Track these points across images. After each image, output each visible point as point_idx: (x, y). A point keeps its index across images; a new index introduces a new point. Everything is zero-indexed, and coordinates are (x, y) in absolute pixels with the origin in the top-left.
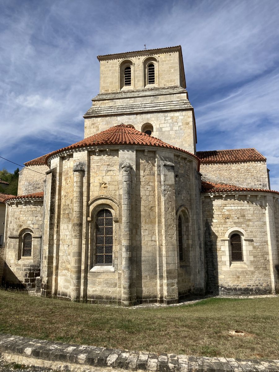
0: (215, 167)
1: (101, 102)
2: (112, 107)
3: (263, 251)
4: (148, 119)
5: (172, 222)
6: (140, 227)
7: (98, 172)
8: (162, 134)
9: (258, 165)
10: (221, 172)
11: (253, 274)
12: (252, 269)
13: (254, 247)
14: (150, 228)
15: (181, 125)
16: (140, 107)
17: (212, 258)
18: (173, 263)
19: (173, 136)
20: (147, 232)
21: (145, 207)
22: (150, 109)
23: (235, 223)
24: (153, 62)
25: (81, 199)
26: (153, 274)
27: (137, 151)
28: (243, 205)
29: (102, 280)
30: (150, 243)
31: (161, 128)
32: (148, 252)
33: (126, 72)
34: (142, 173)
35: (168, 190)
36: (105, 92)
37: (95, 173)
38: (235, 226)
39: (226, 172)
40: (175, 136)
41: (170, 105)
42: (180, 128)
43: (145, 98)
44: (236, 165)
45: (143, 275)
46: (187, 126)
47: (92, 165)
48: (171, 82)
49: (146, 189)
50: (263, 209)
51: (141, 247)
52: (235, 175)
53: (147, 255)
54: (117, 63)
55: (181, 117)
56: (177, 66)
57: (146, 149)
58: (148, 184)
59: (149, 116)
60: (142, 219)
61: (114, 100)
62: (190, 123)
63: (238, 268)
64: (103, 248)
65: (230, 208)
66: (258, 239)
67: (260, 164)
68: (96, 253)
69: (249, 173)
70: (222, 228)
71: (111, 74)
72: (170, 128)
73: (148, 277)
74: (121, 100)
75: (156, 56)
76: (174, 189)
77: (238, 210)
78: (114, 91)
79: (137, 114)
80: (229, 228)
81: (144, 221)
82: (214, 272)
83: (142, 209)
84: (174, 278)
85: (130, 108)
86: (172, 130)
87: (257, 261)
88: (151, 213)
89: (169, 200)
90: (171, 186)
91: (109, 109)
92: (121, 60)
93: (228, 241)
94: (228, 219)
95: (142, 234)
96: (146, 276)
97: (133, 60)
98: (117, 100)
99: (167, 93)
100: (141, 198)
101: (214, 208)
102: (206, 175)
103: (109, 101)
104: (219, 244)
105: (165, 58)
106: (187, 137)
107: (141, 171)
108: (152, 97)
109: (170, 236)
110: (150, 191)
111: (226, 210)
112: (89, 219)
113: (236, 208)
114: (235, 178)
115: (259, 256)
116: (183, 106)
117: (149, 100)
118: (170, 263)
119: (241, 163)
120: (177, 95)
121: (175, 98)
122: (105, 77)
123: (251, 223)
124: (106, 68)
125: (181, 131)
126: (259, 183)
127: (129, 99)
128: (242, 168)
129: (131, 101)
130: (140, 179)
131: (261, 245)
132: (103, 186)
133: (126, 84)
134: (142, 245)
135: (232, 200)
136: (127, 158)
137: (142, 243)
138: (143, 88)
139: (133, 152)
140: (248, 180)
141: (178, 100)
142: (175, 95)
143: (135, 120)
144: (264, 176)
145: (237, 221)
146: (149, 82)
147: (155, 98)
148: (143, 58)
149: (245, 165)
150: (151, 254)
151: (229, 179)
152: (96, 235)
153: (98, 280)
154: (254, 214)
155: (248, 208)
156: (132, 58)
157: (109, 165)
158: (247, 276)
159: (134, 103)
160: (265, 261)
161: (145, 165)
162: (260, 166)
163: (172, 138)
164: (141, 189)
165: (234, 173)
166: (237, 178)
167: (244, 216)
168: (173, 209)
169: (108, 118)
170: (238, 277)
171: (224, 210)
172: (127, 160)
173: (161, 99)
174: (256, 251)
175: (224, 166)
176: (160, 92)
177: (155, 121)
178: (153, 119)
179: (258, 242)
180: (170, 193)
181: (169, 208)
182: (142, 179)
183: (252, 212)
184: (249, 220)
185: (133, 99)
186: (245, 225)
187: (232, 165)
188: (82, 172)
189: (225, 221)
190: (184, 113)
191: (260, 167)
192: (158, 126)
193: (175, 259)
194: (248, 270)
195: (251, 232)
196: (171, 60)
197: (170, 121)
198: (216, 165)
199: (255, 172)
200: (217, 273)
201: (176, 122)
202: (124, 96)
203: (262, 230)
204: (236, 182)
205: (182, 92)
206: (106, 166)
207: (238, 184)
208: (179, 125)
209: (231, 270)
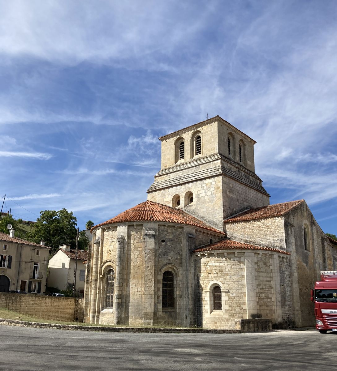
0: (240, 225)
1: (160, 177)
2: (166, 181)
3: (239, 301)
4: (189, 188)
5: (151, 277)
6: (129, 281)
7: (107, 243)
8: (199, 200)
9: (276, 220)
10: (245, 230)
11: (228, 321)
12: (227, 316)
13: (230, 298)
14: (137, 282)
15: (214, 190)
16: (185, 178)
17: (200, 306)
18: (149, 307)
19: (207, 200)
20: (134, 285)
21: (134, 266)
22: (192, 178)
23: (215, 277)
24: (199, 134)
25: (96, 263)
26: (137, 316)
27: (129, 226)
28: (221, 262)
29: (106, 318)
30: (136, 293)
31: (199, 195)
32: (134, 299)
33: (180, 147)
34: (132, 242)
35: (148, 253)
36: (165, 168)
37: (106, 244)
38: (214, 279)
39: (249, 230)
40: (208, 201)
41: (206, 173)
42: (212, 193)
43: (190, 169)
44: (257, 222)
45: (130, 316)
46: (218, 190)
47: (105, 238)
48: (211, 151)
49: (135, 253)
50: (241, 264)
51: (130, 296)
52: (256, 231)
53: (133, 301)
54: (172, 141)
55: (213, 183)
56: (216, 135)
57: (135, 224)
58: (137, 249)
59: (190, 185)
60: (131, 275)
61: (169, 175)
62: (220, 188)
63: (215, 315)
64: (110, 296)
65: (211, 264)
66: (234, 291)
67: (278, 220)
68: (106, 300)
69: (268, 229)
70: (206, 282)
71: (169, 151)
72: (205, 193)
73: (134, 317)
74: (173, 174)
75: (200, 129)
76: (153, 252)
77: (217, 266)
78: (170, 166)
79: (182, 184)
80: (210, 281)
81: (133, 277)
82: (201, 318)
83: (132, 268)
84: (150, 319)
85: (177, 180)
86: (206, 195)
87: (232, 310)
88: (138, 271)
89: (149, 260)
90: (151, 250)
91: (164, 183)
92: (175, 138)
93: (209, 293)
94: (210, 273)
95: (131, 286)
96: (132, 317)
97: (184, 136)
98: (171, 174)
99: (205, 162)
100: (131, 260)
101: (201, 264)
102: (233, 234)
103: (165, 176)
104: (204, 294)
105: (207, 129)
106: (218, 201)
107: (132, 240)
108: (195, 167)
109: (148, 288)
110: (138, 254)
111: (209, 266)
112: (101, 276)
113: (216, 264)
114: (257, 235)
115: (234, 306)
116: (215, 172)
117: (193, 170)
118: (147, 307)
119: (261, 220)
120: (213, 162)
121: (211, 165)
122: (165, 155)
123: (228, 277)
124: (165, 147)
125: (214, 195)
126: (277, 238)
127: (178, 172)
128: (262, 224)
129: (180, 174)
130: (131, 246)
131: (238, 296)
132: (109, 253)
133: (180, 158)
134: (130, 294)
135: (213, 257)
136: (122, 232)
137: (130, 293)
138: (191, 160)
139: (126, 227)
140: (267, 236)
141: (214, 167)
142: (212, 163)
143: (180, 190)
144: (282, 231)
145: (216, 275)
146: (197, 153)
147: (197, 168)
148: (191, 133)
149: (265, 221)
150: (136, 301)
151: (251, 236)
152: (107, 287)
153: (104, 318)
154: (231, 268)
155: (226, 264)
156: (184, 135)
157: (112, 238)
158: (222, 323)
159: (182, 174)
160: (241, 310)
161: (135, 236)
162: (278, 221)
163: (206, 202)
164: (131, 253)
165: (255, 230)
166: (258, 235)
167: (222, 271)
168: (152, 267)
169: (162, 191)
170: (216, 323)
171: (207, 266)
172: (121, 233)
173: (202, 168)
174: (232, 301)
175: (248, 224)
176: (201, 162)
177: (194, 189)
178: (193, 187)
179: (234, 293)
180: (150, 255)
181: (149, 267)
182: (133, 246)
183: (229, 268)
184: (227, 274)
185: (181, 171)
186: (222, 279)
187: (254, 223)
188: (98, 244)
189: (208, 275)
190: (216, 178)
191: (278, 223)
192: (196, 194)
193: (152, 305)
194: (224, 317)
195: (228, 284)
196: (211, 130)
197: (205, 187)
198: (241, 223)
199: (273, 227)
200: (202, 319)
201: (210, 188)
202: (176, 170)
203: (239, 283)
204: (257, 239)
205: (216, 159)
206: (111, 239)
207: (259, 240)
208: (212, 190)
209: (211, 317)
